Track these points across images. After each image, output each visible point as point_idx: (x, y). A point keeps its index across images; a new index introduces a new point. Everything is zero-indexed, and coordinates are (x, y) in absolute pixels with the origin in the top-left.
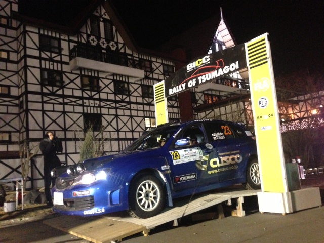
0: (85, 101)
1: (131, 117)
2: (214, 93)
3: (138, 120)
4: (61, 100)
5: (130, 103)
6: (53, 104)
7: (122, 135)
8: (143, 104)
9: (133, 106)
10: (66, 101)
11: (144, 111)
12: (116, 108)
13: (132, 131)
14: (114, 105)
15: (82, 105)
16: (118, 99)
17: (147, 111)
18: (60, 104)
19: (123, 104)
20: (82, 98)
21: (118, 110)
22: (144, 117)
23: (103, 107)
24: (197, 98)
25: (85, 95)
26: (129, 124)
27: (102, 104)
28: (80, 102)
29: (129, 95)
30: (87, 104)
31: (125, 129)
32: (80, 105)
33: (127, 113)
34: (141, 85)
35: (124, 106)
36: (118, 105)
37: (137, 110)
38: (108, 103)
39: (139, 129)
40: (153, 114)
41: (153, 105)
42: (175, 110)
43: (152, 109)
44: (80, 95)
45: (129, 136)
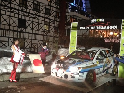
0: (20, 12)
1: (39, 23)
3: (42, 25)
4: (9, 9)
5: (39, 16)
6: (6, 11)
7: (34, 32)
8: (44, 18)
9: (40, 18)
10: (11, 10)
11: (44, 21)
12: (33, 18)
13: (38, 30)
14: (32, 16)
15: (18, 14)
16: (34, 13)
17: (46, 21)
18: (9, 11)
19: (36, 16)
20: (18, 10)
21: (34, 19)
22: (44, 24)
23: (27, 16)
24: (67, 18)
25: (20, 9)
26: (37, 27)
27: (27, 15)
28: (17, 12)
29: (39, 12)
30: (20, 14)
31: (35, 29)
32: (17, 14)
33: (37, 21)
34: (45, 8)
36: (34, 17)
37: (42, 20)
38: (30, 15)
39: (41, 30)
40: (48, 24)
41: (49, 19)
42: (58, 23)
43: (48, 21)
44: (18, 8)
45: (37, 32)
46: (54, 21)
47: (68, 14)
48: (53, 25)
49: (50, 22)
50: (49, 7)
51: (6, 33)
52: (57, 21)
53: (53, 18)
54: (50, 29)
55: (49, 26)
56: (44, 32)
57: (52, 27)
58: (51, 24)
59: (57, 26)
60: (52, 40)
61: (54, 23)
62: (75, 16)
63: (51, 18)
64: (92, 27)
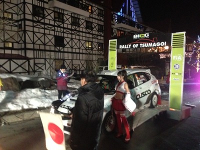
0: (56, 28)
1: (79, 40)
3: (83, 42)
4: (43, 26)
5: (79, 31)
6: (39, 28)
7: (74, 51)
8: (86, 33)
10: (46, 27)
11: (86, 37)
12: (72, 34)
13: (79, 49)
14: (71, 32)
15: (54, 30)
16: (73, 28)
18: (43, 28)
19: (76, 32)
20: (54, 26)
22: (86, 41)
23: (65, 33)
24: (114, 31)
25: (56, 24)
26: (78, 44)
27: (65, 31)
28: (53, 28)
29: (79, 27)
30: (57, 30)
31: (76, 47)
33: (77, 37)
34: (86, 21)
36: (73, 32)
37: (83, 36)
38: (68, 30)
39: (83, 48)
40: (91, 40)
41: (91, 34)
42: (102, 38)
43: (91, 36)
44: (53, 24)
45: (77, 51)
46: (98, 35)
47: (114, 27)
48: (97, 41)
49: (92, 38)
50: (90, 20)
51: (42, 54)
52: (101, 36)
53: (97, 33)
54: (93, 46)
55: (92, 42)
56: (86, 50)
57: (95, 44)
58: (94, 40)
59: (102, 42)
60: (97, 59)
61: (98, 39)
62: (123, 28)
63: (94, 32)
64: (135, 45)
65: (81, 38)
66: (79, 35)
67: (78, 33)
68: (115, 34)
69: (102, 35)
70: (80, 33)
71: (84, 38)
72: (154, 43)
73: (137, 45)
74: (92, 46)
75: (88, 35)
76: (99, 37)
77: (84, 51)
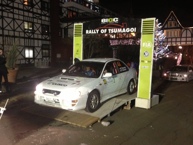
1: (14, 19)
2: (74, 10)
3: (19, 22)
5: (13, 8)
7: (6, 33)
8: (23, 10)
9: (16, 11)
11: (24, 16)
12: (2, 11)
13: (14, 30)
16: (4, 3)
17: (26, 16)
19: (8, 8)
21: (4, 13)
22: (24, 21)
24: (63, 12)
26: (12, 24)
29: (13, 2)
31: (8, 28)
33: (11, 15)
35: (9, 10)
36: (4, 8)
37: (19, 15)
39: (19, 29)
40: (31, 20)
41: (31, 12)
42: (47, 19)
43: (31, 15)
45: (12, 33)
46: (41, 15)
47: (64, 5)
48: (39, 21)
49: (33, 18)
52: (45, 15)
53: (39, 12)
54: (35, 29)
55: (33, 23)
56: (25, 33)
57: (38, 26)
58: (35, 21)
59: (47, 23)
60: (40, 45)
61: (41, 19)
62: (76, 8)
63: (35, 10)
64: (102, 30)
65: (16, 17)
66: (13, 13)
67: (12, 10)
68: (65, 15)
69: (48, 15)
70: (15, 10)
71: (21, 18)
72: (124, 29)
73: (106, 30)
74: (33, 28)
75: (26, 14)
76: (43, 18)
77: (22, 35)
